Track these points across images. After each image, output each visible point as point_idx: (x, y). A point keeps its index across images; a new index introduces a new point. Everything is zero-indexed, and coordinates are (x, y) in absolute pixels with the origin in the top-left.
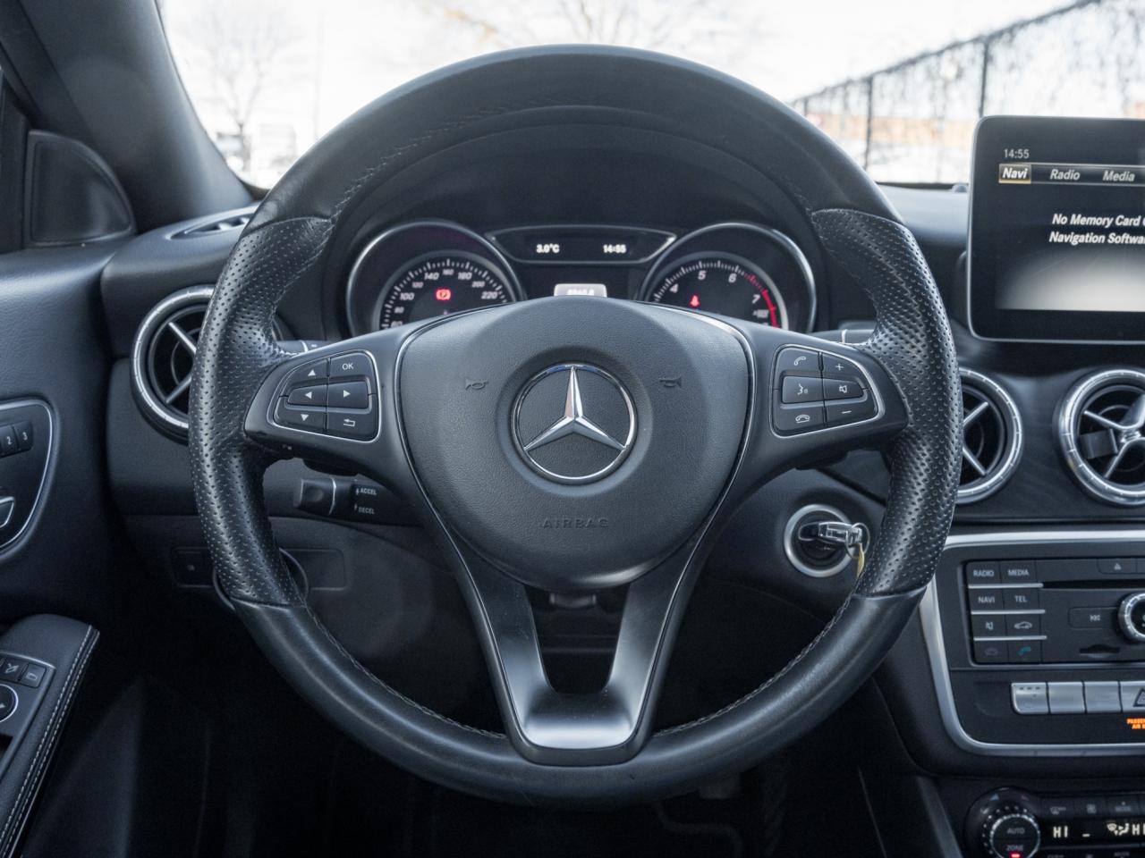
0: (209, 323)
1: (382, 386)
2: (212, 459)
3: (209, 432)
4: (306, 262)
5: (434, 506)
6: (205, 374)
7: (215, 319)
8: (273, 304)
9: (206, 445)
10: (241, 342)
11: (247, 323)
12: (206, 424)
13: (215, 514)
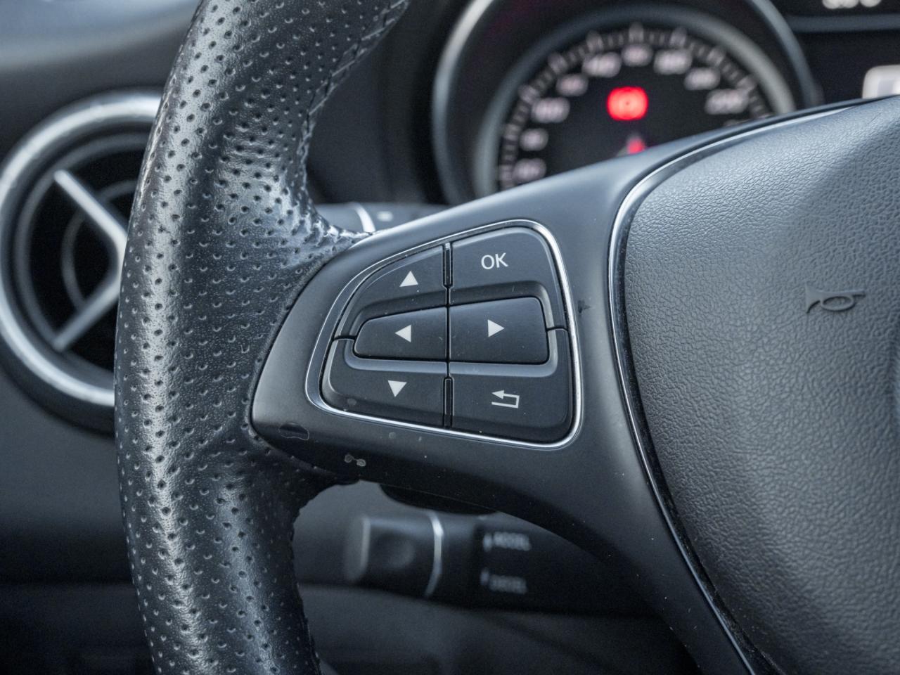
0: (159, 164)
1: (580, 308)
2: (175, 495)
3: (166, 427)
4: (385, 11)
5: (718, 601)
6: (153, 287)
7: (172, 154)
8: (308, 118)
9: (160, 459)
10: (236, 206)
11: (249, 162)
12: (159, 408)
13: (185, 627)
